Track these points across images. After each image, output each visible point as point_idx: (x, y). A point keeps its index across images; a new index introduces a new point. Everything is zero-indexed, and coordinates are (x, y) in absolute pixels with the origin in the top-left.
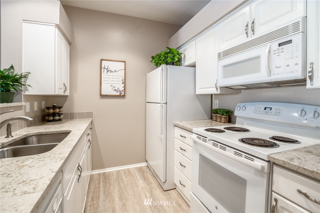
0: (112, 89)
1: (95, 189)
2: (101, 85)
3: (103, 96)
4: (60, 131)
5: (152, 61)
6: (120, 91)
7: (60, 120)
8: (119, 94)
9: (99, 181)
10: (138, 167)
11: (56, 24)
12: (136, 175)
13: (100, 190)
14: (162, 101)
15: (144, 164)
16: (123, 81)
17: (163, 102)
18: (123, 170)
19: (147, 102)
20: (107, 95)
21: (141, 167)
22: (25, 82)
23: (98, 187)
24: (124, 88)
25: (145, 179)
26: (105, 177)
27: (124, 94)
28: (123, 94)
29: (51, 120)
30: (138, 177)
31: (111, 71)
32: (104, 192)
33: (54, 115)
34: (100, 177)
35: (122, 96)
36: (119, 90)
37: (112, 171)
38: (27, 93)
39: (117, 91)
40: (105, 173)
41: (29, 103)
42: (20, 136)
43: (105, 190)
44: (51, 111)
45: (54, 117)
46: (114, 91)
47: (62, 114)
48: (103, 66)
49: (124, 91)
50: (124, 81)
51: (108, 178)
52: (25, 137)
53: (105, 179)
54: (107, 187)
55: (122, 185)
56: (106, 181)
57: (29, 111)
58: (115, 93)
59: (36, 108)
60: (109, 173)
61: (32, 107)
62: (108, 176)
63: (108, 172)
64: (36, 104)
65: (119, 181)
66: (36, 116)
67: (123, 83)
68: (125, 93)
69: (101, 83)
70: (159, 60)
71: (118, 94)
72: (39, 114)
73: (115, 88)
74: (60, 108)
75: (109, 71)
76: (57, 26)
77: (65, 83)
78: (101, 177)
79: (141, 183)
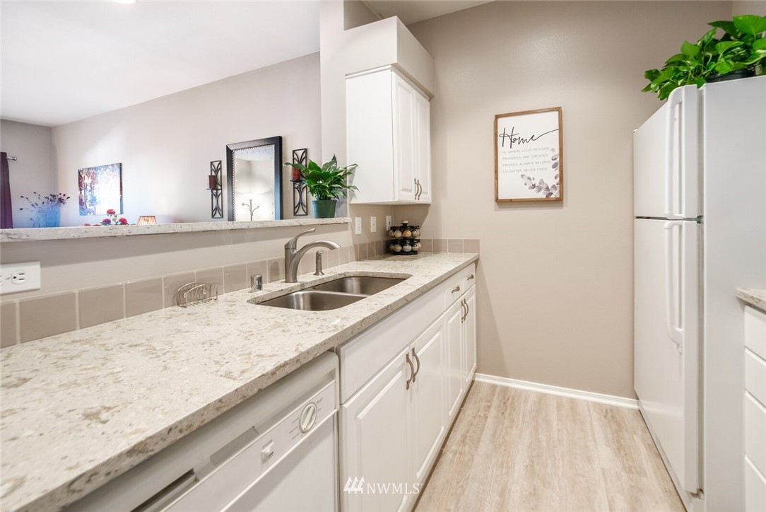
0: (526, 184)
1: (475, 417)
2: (497, 178)
3: (501, 203)
4: (395, 274)
5: (648, 88)
6: (548, 188)
7: (414, 252)
8: (544, 196)
9: (489, 404)
10: (606, 405)
11: (392, 65)
12: (592, 425)
13: (484, 425)
14: (680, 212)
15: (626, 404)
16: (556, 161)
17: (683, 215)
18: (557, 397)
19: (638, 218)
20: (511, 200)
21: (617, 408)
22: (351, 182)
23: (482, 415)
24: (558, 179)
25: (620, 448)
26: (504, 399)
27: (558, 196)
28: (555, 194)
29: (399, 251)
30: (600, 435)
31: (521, 141)
32: (494, 435)
33: (403, 241)
34: (493, 395)
35: (554, 201)
36: (544, 186)
37: (526, 391)
38: (354, 201)
39: (540, 189)
40: (507, 388)
41: (360, 218)
42: (333, 275)
43: (496, 431)
44: (398, 234)
45: (402, 246)
46: (530, 188)
47: (419, 241)
48: (500, 132)
49: (558, 186)
50: (558, 159)
51: (512, 403)
52: (340, 277)
53: (505, 403)
54: (503, 424)
55: (544, 438)
56: (506, 410)
57: (360, 232)
58: (534, 194)
59: (373, 229)
60: (519, 393)
61: (366, 226)
62: (513, 398)
63: (516, 390)
64: (373, 220)
65: (537, 422)
66: (373, 243)
67: (554, 166)
68: (561, 192)
69: (496, 172)
70: (677, 76)
71: (542, 195)
72: (380, 238)
73: (534, 182)
74: (413, 228)
75: (515, 139)
76: (396, 67)
77: (419, 178)
78: (496, 397)
79: (604, 456)
